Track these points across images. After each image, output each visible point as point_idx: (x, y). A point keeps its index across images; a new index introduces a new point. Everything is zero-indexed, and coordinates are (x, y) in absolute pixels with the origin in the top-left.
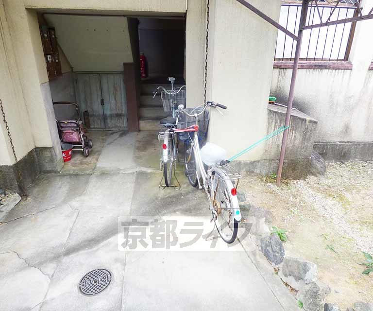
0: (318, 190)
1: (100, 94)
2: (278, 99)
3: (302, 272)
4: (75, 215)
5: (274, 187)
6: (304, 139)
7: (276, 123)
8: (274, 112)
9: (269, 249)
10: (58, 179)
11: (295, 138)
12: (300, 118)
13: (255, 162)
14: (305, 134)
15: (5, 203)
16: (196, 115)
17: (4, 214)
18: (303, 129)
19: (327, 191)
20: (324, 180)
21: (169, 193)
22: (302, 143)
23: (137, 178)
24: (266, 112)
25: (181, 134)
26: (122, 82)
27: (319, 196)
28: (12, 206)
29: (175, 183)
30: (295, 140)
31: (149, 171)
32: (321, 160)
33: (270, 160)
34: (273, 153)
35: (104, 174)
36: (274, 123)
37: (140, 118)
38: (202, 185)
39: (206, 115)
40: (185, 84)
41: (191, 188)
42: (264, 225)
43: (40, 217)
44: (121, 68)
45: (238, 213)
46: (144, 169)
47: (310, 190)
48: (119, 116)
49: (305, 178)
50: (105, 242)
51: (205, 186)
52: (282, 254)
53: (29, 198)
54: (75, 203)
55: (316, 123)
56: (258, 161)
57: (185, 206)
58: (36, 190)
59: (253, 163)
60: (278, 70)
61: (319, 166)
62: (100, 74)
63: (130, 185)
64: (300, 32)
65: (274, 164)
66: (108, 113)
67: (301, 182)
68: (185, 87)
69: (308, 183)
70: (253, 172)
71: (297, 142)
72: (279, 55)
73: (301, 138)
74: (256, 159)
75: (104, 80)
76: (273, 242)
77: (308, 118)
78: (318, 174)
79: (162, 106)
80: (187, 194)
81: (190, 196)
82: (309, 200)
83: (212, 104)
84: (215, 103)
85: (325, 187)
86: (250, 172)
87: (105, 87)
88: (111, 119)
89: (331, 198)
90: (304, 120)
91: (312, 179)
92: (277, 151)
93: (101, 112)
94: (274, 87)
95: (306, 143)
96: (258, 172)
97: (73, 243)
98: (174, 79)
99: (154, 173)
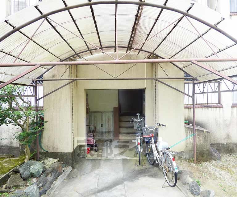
0: (217, 167)
1: (101, 121)
2: (189, 122)
3: (208, 195)
4: (98, 177)
5: (193, 164)
6: (205, 140)
7: (189, 132)
8: (188, 127)
9: (193, 188)
10: (86, 161)
11: (200, 140)
12: (200, 130)
13: (182, 152)
14: (205, 138)
15: (66, 170)
16: (152, 129)
17: (66, 175)
18: (203, 136)
19: (222, 167)
20: (220, 163)
21: (140, 168)
22: (204, 142)
23: (123, 162)
24: (184, 128)
25: (146, 138)
26: (112, 116)
27: (217, 169)
28: (69, 172)
29: (143, 163)
30: (200, 141)
31: (128, 158)
32: (217, 152)
33: (190, 151)
34: (190, 147)
35: (107, 160)
36: (188, 133)
37: (119, 133)
38: (158, 161)
39: (156, 129)
40: (145, 116)
41: (151, 166)
42: (189, 178)
43: (82, 177)
44: (112, 110)
45: (176, 169)
46: (126, 158)
47: (213, 167)
48: (109, 132)
49: (210, 161)
50: (115, 188)
51: (159, 162)
52: (199, 190)
53: (75, 169)
54: (96, 172)
55: (209, 132)
56: (184, 152)
57: (149, 174)
58: (77, 166)
59: (181, 153)
60: (187, 109)
61: (216, 155)
62: (102, 112)
63: (120, 165)
64: (194, 95)
65: (192, 153)
66: (104, 131)
67: (208, 163)
68: (145, 118)
69: (211, 164)
70: (181, 157)
71: (202, 142)
72: (187, 103)
73: (203, 140)
74: (182, 151)
75: (104, 115)
76: (194, 185)
77: (205, 130)
78: (216, 160)
79: (133, 127)
80: (150, 168)
81: (150, 169)
82: (213, 171)
83: (159, 125)
84: (161, 124)
85: (221, 165)
86: (180, 158)
87: (104, 119)
88: (105, 134)
89: (224, 170)
90: (202, 131)
91: (214, 162)
92: (192, 146)
93: (101, 130)
94: (186, 117)
95: (206, 143)
96: (184, 157)
97: (99, 188)
98: (139, 114)
99: (131, 159)
